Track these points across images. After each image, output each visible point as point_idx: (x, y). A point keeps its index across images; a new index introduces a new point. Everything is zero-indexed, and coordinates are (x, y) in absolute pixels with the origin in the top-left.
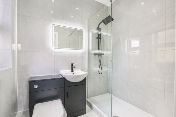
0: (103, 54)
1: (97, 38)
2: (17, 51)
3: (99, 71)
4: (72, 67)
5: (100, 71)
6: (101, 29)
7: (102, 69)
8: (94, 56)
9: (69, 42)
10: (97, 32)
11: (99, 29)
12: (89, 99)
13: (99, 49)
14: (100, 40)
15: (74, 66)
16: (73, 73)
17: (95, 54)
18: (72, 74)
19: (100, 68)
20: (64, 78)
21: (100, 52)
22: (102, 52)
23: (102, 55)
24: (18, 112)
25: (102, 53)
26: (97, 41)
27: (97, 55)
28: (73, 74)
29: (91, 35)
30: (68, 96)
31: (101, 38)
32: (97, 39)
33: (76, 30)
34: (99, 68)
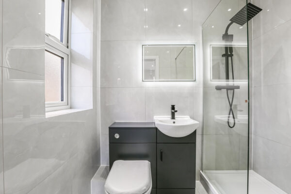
0: (238, 87)
1: (223, 56)
2: (101, 88)
3: (228, 122)
4: (173, 111)
5: (232, 121)
6: (232, 36)
7: (234, 118)
8: (218, 91)
9: (176, 69)
10: (223, 44)
11: (227, 36)
12: (205, 173)
13: (227, 78)
14: (230, 58)
15: (176, 110)
16: (173, 120)
17: (219, 88)
18: (172, 122)
19: (231, 116)
20: (156, 129)
21: (231, 83)
22: (236, 83)
23: (235, 90)
24: (101, 165)
25: (235, 85)
26: (224, 61)
27: (224, 88)
28: (174, 123)
29: (209, 51)
30: (161, 159)
31: (231, 55)
32: (224, 58)
33: (184, 47)
34: (229, 114)
